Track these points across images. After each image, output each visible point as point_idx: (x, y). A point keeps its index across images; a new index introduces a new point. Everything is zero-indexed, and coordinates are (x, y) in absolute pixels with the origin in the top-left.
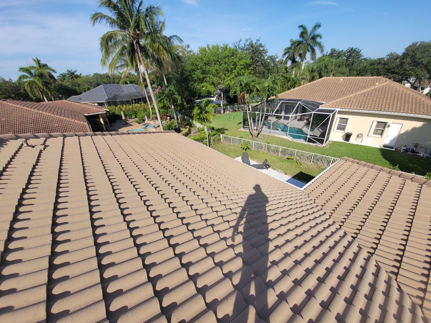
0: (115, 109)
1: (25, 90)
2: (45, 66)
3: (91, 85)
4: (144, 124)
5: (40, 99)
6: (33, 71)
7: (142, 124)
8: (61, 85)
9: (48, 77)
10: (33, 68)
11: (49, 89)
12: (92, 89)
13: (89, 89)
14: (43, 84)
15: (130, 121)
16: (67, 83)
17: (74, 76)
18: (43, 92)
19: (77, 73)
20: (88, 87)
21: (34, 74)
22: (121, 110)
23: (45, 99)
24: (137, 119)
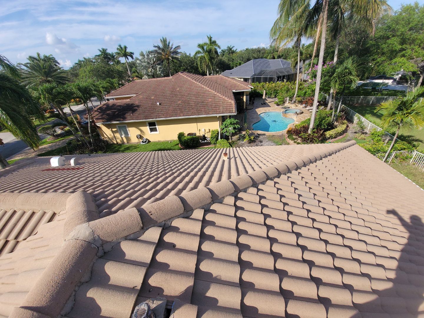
0: (258, 87)
1: (197, 64)
2: (214, 42)
3: (243, 60)
4: (283, 106)
5: (204, 72)
6: (205, 47)
7: (280, 106)
8: (221, 60)
9: (214, 52)
10: (206, 44)
11: (212, 63)
12: (243, 64)
13: (240, 64)
14: (209, 59)
15: (269, 100)
16: (225, 59)
17: (231, 51)
18: (208, 66)
19: (234, 49)
20: (240, 62)
21: (205, 50)
22: (264, 88)
23: (208, 72)
24: (277, 100)
